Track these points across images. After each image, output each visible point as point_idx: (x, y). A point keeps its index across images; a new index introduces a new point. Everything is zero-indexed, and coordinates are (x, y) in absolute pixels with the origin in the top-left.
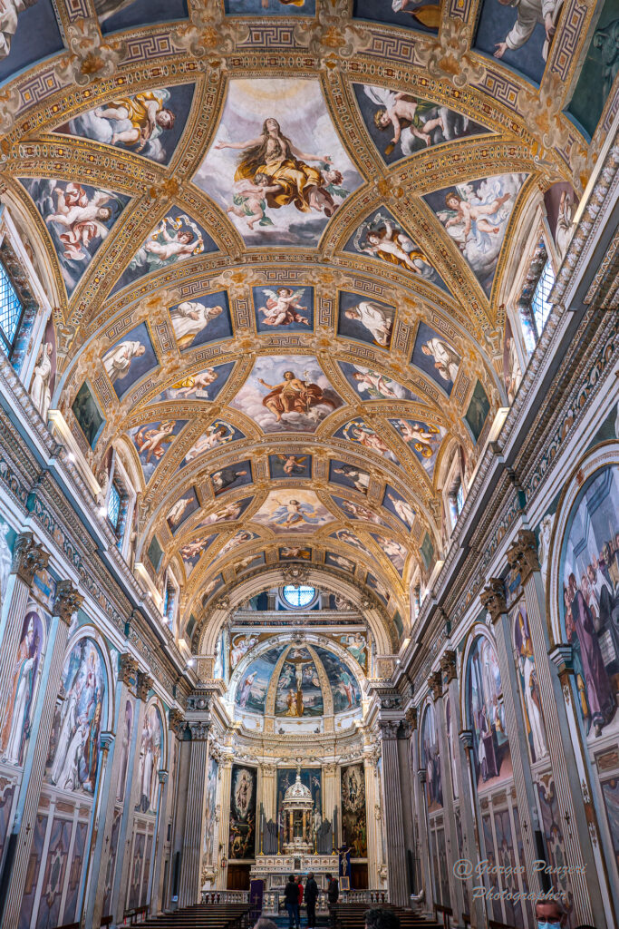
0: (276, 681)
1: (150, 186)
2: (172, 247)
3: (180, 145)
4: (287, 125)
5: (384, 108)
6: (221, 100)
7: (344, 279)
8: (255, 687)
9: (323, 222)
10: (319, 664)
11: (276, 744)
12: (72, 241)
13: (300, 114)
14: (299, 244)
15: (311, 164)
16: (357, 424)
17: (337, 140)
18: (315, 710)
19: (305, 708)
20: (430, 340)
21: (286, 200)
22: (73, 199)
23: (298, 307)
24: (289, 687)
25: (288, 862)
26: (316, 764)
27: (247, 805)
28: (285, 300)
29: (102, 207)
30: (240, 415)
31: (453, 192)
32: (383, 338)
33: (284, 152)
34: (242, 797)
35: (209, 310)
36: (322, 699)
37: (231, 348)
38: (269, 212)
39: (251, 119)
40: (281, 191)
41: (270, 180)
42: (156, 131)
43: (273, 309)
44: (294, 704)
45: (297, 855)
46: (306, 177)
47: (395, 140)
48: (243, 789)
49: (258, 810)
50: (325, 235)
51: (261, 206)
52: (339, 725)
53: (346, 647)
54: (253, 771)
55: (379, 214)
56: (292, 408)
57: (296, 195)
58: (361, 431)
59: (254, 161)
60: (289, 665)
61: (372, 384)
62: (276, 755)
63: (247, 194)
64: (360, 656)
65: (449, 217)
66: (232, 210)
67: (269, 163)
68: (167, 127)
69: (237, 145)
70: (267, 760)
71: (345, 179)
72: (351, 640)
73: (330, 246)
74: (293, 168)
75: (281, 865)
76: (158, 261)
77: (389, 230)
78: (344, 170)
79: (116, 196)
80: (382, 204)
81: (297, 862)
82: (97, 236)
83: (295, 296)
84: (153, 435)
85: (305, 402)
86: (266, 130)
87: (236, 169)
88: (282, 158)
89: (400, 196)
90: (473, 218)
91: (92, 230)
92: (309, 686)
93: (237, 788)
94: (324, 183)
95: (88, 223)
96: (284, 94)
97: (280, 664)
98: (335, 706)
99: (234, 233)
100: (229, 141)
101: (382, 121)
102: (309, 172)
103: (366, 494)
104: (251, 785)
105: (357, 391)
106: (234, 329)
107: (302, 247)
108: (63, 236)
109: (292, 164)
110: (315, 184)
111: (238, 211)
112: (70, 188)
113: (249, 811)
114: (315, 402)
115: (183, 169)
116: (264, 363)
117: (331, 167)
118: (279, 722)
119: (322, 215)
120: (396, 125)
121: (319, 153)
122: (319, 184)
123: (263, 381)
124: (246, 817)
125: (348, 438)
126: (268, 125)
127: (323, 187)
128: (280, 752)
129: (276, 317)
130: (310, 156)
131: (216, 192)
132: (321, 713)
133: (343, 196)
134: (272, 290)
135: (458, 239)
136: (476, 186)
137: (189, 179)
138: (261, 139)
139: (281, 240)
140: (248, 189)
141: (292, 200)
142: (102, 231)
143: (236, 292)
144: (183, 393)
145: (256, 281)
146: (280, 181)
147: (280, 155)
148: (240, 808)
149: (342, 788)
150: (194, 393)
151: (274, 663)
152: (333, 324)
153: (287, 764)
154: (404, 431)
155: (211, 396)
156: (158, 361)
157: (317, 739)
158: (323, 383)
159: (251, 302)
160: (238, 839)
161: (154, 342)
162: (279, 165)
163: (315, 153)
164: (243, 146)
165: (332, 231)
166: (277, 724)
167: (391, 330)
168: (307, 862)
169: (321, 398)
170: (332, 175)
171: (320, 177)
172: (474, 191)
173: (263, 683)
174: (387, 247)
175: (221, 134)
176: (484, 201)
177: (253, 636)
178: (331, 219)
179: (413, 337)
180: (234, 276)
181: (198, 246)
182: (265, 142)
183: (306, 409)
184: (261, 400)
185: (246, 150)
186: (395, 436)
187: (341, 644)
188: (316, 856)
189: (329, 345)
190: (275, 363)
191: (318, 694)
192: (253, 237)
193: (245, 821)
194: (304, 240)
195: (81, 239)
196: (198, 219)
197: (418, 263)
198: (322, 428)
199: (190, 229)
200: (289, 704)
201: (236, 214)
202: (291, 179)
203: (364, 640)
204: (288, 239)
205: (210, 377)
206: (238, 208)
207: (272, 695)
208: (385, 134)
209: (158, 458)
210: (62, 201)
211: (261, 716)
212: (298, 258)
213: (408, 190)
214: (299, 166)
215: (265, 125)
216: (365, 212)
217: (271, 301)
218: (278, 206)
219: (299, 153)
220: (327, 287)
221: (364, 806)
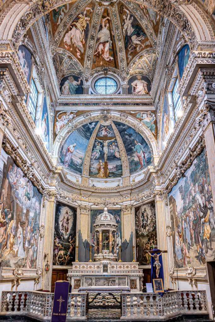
0: (90, 153)
8: (75, 155)
10: (120, 140)
11: (90, 193)
18: (117, 173)
19: (109, 173)
24: (99, 159)
25: (98, 267)
26: (118, 206)
27: (69, 231)
34: (65, 225)
36: (121, 166)
44: (102, 170)
45: (105, 262)
48: (65, 220)
49: (77, 235)
52: (134, 181)
53: (141, 120)
54: (74, 210)
60: (99, 142)
62: (90, 201)
64: (151, 126)
70: (84, 204)
72: (145, 116)
75: (92, 269)
81: (105, 266)
92: (112, 158)
93: (61, 218)
97: (92, 140)
98: (130, 170)
104: (72, 218)
113: (70, 235)
118: (92, 181)
124: (69, 238)
128: (93, 199)
132: (121, 175)
148: (64, 232)
149: (136, 221)
151: (88, 138)
153: (97, 207)
157: (118, 190)
160: (62, 252)
166: (90, 182)
168: (113, 267)
173: (81, 154)
177: (71, 113)
187: (138, 118)
188: (120, 263)
191: (118, 163)
193: (67, 240)
200: (99, 170)
203: (154, 115)
207: (87, 162)
211: (80, 176)
221: (155, 229)
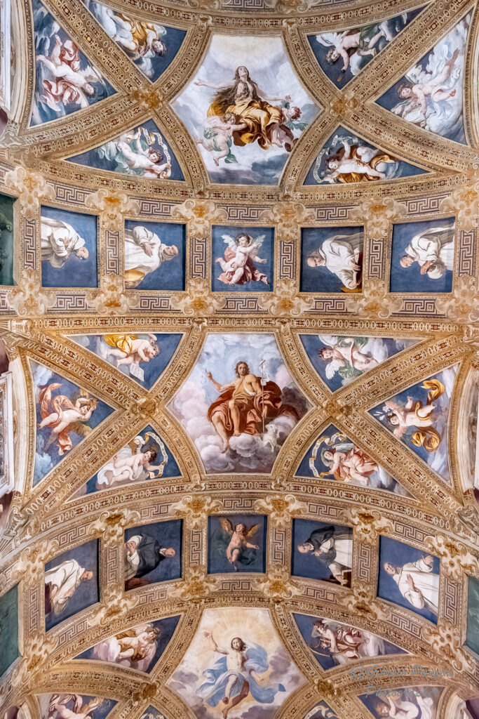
1: (136, 89)
2: (142, 159)
3: (167, 71)
4: (255, 72)
5: (333, 47)
6: (205, 47)
7: (306, 212)
9: (284, 157)
12: (54, 90)
13: (265, 63)
14: (260, 183)
15: (274, 104)
16: (327, 441)
17: (295, 80)
20: (408, 243)
21: (251, 138)
22: (67, 57)
23: (257, 259)
28: (244, 250)
29: (89, 83)
30: (178, 428)
31: (404, 82)
32: (351, 278)
33: (251, 94)
35: (164, 247)
37: (181, 306)
38: (235, 150)
39: (225, 66)
40: (247, 129)
41: (238, 119)
42: (150, 53)
43: (231, 262)
46: (269, 116)
47: (344, 68)
50: (286, 171)
51: (228, 143)
55: (336, 137)
56: (244, 427)
57: (259, 133)
58: (333, 451)
59: (226, 101)
61: (344, 360)
63: (217, 130)
65: (403, 107)
66: (202, 142)
67: (238, 103)
68: (160, 54)
69: (212, 85)
71: (303, 114)
73: (291, 180)
74: (258, 108)
76: (125, 166)
77: (347, 148)
78: (303, 105)
79: (104, 83)
80: (339, 124)
82: (77, 102)
83: (255, 245)
84: (64, 407)
85: (259, 413)
86: (237, 76)
87: (209, 105)
88: (249, 99)
89: (355, 106)
90: (427, 96)
91: (75, 96)
94: (285, 120)
95: (73, 87)
96: (253, 48)
99: (202, 167)
100: (206, 81)
101: (333, 57)
102: (271, 111)
103: (348, 585)
105: (324, 379)
106: (187, 277)
107: (263, 186)
108: (46, 82)
109: (257, 105)
110: (277, 122)
111: (207, 145)
112: (68, 44)
114: (273, 414)
115: (166, 89)
116: (214, 345)
117: (291, 105)
119: (283, 151)
120: (344, 55)
121: (280, 95)
122: (280, 121)
123: (211, 377)
125: (316, 473)
126: (239, 71)
127: (284, 123)
129: (233, 273)
130: (273, 97)
131: (190, 121)
133: (302, 129)
134: (231, 236)
135: (417, 121)
136: (424, 62)
137: (169, 100)
138: (232, 83)
139: (244, 179)
140: (218, 125)
141: (256, 138)
142: (83, 101)
143: (196, 228)
144: (115, 358)
145: (217, 218)
146: (246, 120)
147: (248, 96)
150: (128, 365)
152: (294, 276)
154: (393, 421)
155: (148, 382)
156: (98, 281)
158: (283, 379)
159: (209, 244)
161: (100, 249)
162: (246, 105)
163: (277, 94)
164: (217, 87)
165: (292, 163)
167: (360, 263)
169: (279, 405)
170: (292, 112)
171: (282, 115)
172: (424, 69)
174: (347, 167)
175: (201, 73)
176: (434, 73)
178: (290, 153)
179: (388, 251)
180: (195, 209)
181: (166, 170)
182: (236, 85)
183: (260, 429)
184: (206, 409)
185: (220, 91)
186: (382, 434)
189: (291, 306)
190: (228, 347)
192: (218, 174)
194: (266, 179)
195: (62, 96)
196: (170, 141)
197: (381, 167)
198: (282, 459)
199: (161, 149)
201: (205, 147)
202: (256, 118)
204: (250, 178)
205: (151, 349)
206: (208, 142)
208: (336, 66)
209: (61, 452)
210: (57, 51)
212: (260, 197)
213: (362, 99)
214: (263, 106)
215: (237, 71)
216: (322, 138)
217: (230, 250)
218: (243, 144)
219: (263, 94)
220: (288, 226)
